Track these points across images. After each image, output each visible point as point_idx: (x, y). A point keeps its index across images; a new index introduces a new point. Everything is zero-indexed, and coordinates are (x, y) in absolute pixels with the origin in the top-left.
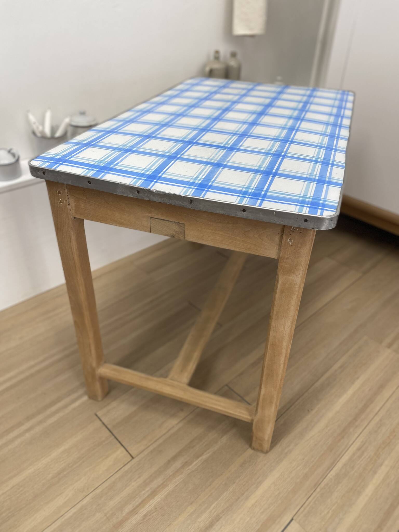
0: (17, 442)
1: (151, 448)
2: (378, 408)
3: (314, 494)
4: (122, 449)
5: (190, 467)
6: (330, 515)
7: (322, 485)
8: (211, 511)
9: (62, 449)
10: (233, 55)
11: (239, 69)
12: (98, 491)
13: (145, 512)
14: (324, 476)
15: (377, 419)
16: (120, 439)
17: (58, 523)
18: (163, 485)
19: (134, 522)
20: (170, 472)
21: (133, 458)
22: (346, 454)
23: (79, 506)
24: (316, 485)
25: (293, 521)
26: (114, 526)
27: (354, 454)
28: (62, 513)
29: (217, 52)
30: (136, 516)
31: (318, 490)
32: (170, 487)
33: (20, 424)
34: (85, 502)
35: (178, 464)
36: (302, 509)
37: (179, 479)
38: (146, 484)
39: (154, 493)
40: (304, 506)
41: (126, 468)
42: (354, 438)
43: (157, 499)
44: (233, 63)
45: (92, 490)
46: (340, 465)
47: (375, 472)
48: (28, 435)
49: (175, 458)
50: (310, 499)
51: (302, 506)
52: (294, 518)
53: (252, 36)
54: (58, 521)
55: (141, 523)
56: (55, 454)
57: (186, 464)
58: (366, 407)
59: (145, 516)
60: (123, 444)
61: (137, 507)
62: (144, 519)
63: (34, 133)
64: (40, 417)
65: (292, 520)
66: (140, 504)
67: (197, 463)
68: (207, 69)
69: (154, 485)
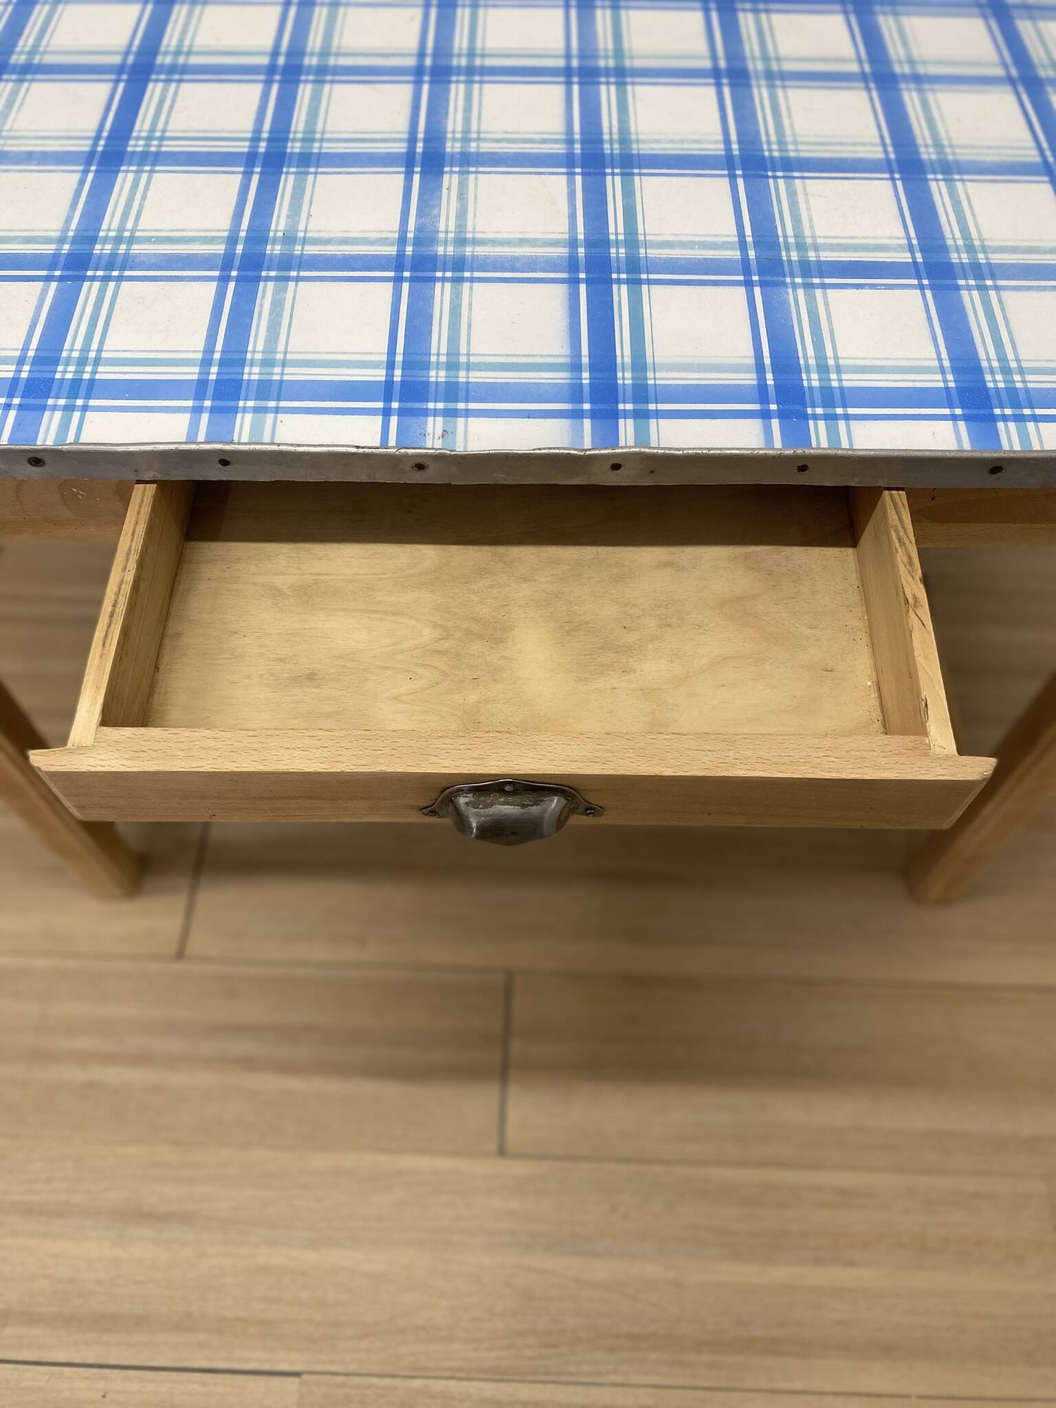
7: (437, 1386)
21: (180, 955)
22: (571, 1389)
24: (425, 1372)
25: (296, 1380)
31: (416, 1384)
36: (340, 1379)
42: (633, 1379)
50: (375, 1381)
51: (346, 1374)
52: (305, 1377)
65: (297, 1374)
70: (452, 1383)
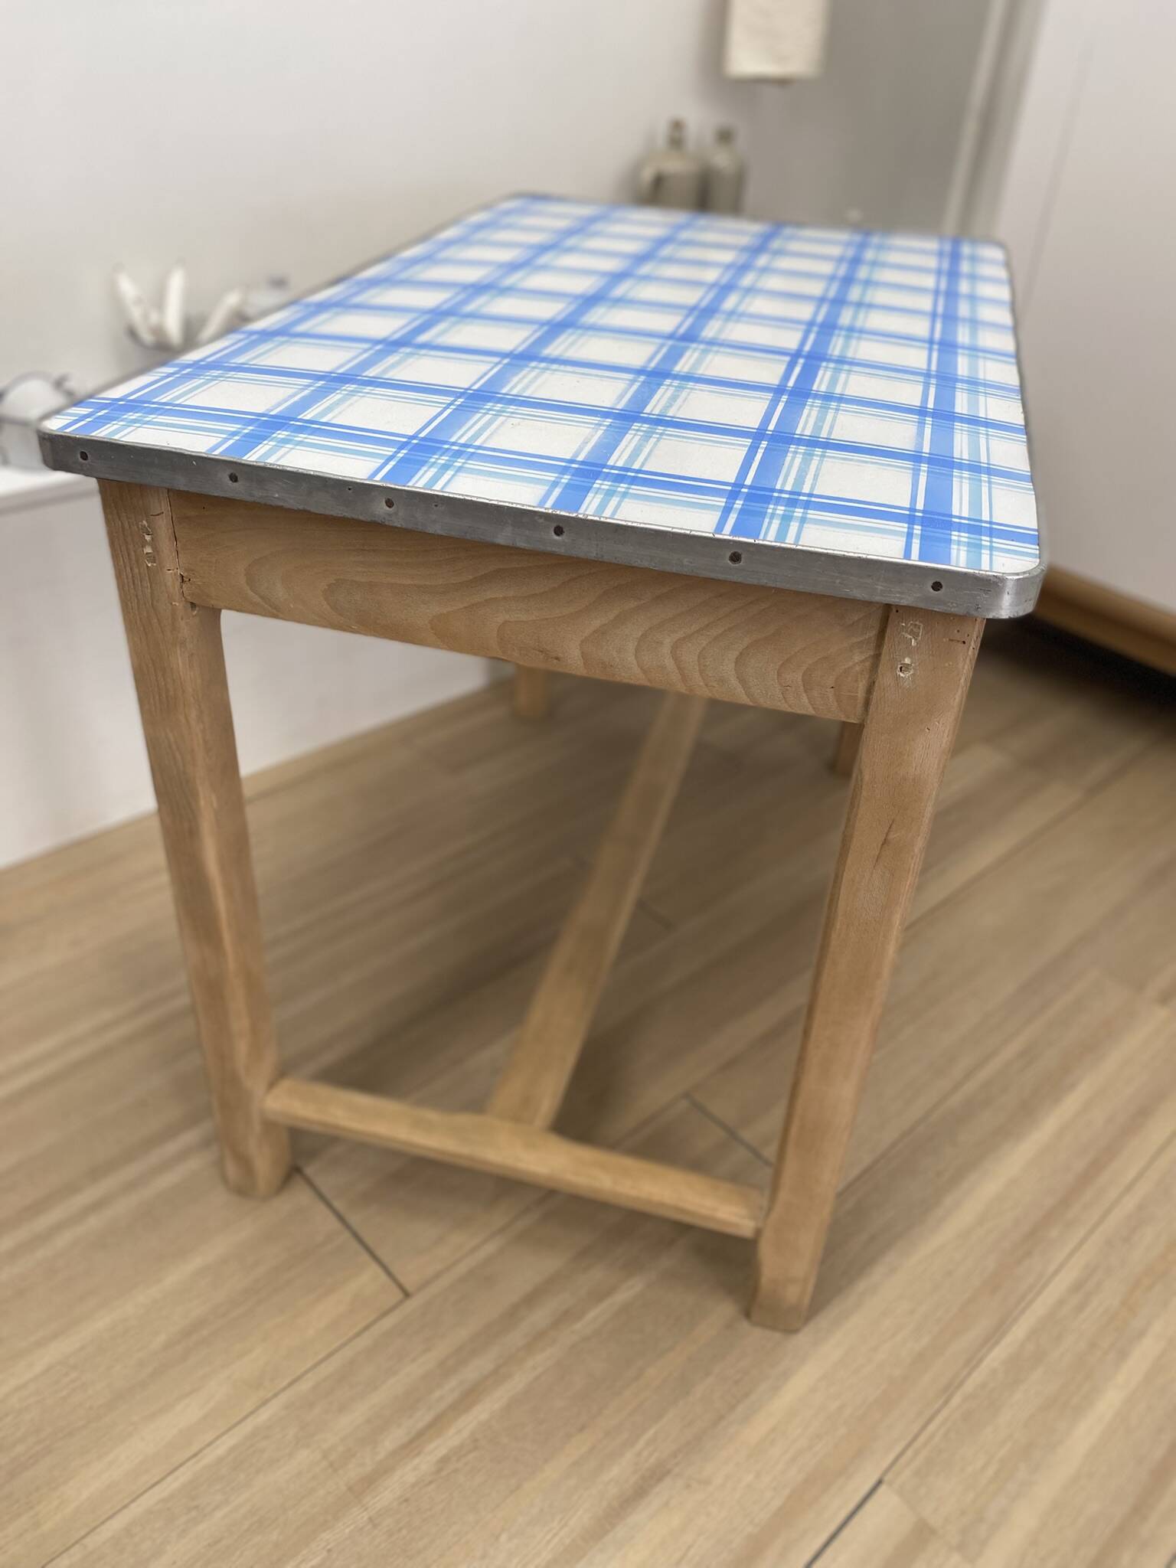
0: (63, 1240)
1: (462, 1269)
2: (1131, 1174)
3: (945, 1413)
4: (374, 1269)
5: (578, 1326)
6: (990, 1472)
7: (969, 1386)
8: (639, 1454)
9: (196, 1263)
10: (725, 136)
11: (739, 179)
12: (304, 1386)
13: (442, 1451)
14: (972, 1361)
15: (1130, 1203)
16: (369, 1240)
17: (184, 1475)
18: (498, 1375)
19: (411, 1478)
20: (516, 1338)
21: (407, 1294)
23: (247, 1427)
24: (949, 1389)
25: (883, 1488)
26: (350, 1489)
27: (1061, 1302)
28: (194, 1449)
29: (677, 126)
30: (416, 1461)
31: (956, 1400)
32: (518, 1382)
33: (71, 1189)
34: (264, 1415)
35: (540, 1316)
36: (909, 1453)
37: (542, 1359)
38: (446, 1369)
39: (470, 1397)
40: (917, 1444)
41: (388, 1322)
43: (482, 1412)
44: (722, 160)
45: (285, 1384)
46: (1019, 1331)
47: (1123, 1355)
48: (94, 1222)
49: (531, 1299)
50: (931, 1428)
51: (908, 1446)
52: (886, 1478)
53: (782, 82)
54: (182, 1469)
55: (430, 1483)
56: (175, 1276)
57: (565, 1317)
58: (1096, 1167)
59: (444, 1460)
60: (379, 1253)
61: (420, 1434)
62: (439, 1471)
63: (132, 333)
64: (130, 1171)
65: (879, 1483)
66: (431, 1425)
67: (597, 1315)
68: (647, 174)
69: (472, 1372)
70: (975, 1375)
